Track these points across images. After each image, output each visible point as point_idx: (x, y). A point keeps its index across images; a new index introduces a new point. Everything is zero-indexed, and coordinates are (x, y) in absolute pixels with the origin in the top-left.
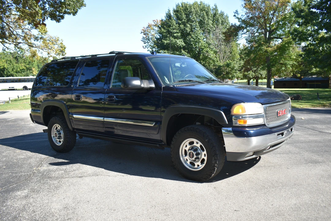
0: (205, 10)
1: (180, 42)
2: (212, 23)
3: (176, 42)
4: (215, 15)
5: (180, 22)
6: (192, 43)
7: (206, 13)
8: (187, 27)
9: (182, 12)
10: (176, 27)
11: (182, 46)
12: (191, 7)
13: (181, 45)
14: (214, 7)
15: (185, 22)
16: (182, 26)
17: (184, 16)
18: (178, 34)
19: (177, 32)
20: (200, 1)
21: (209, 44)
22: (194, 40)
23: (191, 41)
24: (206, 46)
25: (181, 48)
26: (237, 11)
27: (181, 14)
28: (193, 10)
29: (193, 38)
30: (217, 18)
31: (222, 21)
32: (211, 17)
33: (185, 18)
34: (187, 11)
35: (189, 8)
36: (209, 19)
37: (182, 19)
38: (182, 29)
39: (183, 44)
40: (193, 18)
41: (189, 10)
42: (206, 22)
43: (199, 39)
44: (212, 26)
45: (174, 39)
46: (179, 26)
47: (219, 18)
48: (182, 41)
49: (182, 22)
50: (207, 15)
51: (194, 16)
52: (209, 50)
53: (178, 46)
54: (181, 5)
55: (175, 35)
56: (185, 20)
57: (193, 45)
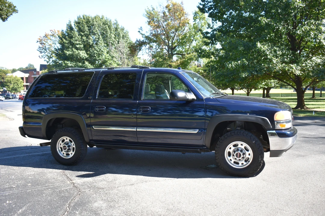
0: (107, 24)
1: (83, 54)
2: (114, 37)
3: (79, 53)
4: (116, 29)
5: (83, 34)
6: (95, 55)
7: (108, 27)
8: (90, 39)
9: (84, 25)
10: (78, 38)
11: (85, 58)
12: (93, 20)
13: (83, 56)
14: (115, 22)
15: (87, 34)
16: (84, 38)
17: (86, 28)
18: (81, 46)
19: (80, 44)
20: (102, 15)
21: (113, 57)
22: (97, 52)
23: (94, 54)
24: (109, 58)
25: (83, 59)
26: (141, 28)
27: (83, 26)
28: (95, 23)
29: (97, 51)
30: (119, 32)
31: (123, 36)
32: (113, 31)
33: (87, 31)
34: (90, 24)
35: (91, 21)
36: (111, 33)
37: (85, 31)
38: (84, 41)
39: (86, 55)
40: (96, 31)
41: (91, 23)
42: (109, 36)
43: (102, 51)
44: (114, 40)
45: (77, 51)
46: (81, 38)
47: (120, 33)
48: (85, 53)
49: (84, 34)
50: (110, 29)
51: (97, 29)
52: (112, 62)
53: (80, 57)
54: (82, 17)
55: (78, 46)
56: (87, 32)
57: (97, 57)
